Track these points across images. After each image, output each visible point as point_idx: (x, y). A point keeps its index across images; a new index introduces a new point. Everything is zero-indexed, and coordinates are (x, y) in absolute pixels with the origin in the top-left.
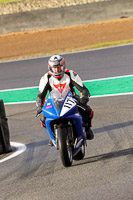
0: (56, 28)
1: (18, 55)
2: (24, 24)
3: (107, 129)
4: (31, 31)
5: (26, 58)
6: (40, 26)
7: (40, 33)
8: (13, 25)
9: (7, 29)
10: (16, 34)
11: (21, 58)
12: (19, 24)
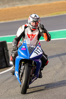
0: (33, 5)
1: (14, 19)
2: (17, 3)
3: (59, 55)
4: (21, 6)
5: (18, 20)
6: (25, 4)
7: (25, 8)
8: (11, 4)
9: (9, 5)
10: (13, 8)
11: (15, 20)
12: (14, 3)
